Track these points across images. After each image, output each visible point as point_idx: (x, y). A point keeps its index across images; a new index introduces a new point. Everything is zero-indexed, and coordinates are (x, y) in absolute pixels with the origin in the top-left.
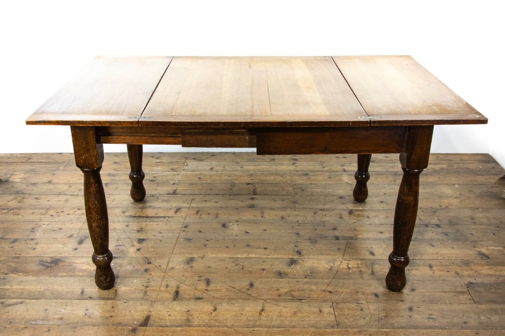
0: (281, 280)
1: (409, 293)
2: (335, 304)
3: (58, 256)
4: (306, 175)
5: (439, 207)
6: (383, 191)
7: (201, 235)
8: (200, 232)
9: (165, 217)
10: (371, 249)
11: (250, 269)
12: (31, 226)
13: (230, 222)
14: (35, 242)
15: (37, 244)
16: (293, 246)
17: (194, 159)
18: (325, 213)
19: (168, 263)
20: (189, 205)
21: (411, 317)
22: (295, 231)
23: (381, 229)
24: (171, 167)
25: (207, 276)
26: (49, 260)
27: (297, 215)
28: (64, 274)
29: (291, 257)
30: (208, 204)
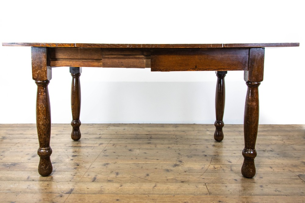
0: (168, 173)
1: (258, 179)
2: (206, 184)
3: (16, 162)
4: (184, 132)
5: (270, 144)
6: (234, 137)
7: (114, 154)
8: (114, 152)
9: (92, 147)
10: (229, 160)
11: (147, 168)
12: (2, 150)
13: (134, 149)
14: (3, 156)
15: (4, 157)
16: (176, 159)
17: (114, 126)
18: (196, 146)
19: (91, 165)
20: (108, 142)
21: (262, 190)
22: (177, 153)
23: (234, 152)
24: (99, 128)
25: (117, 171)
26: (10, 164)
27: (178, 147)
28: (18, 170)
29: (175, 163)
30: (120, 142)
